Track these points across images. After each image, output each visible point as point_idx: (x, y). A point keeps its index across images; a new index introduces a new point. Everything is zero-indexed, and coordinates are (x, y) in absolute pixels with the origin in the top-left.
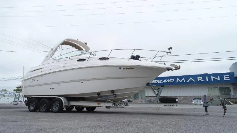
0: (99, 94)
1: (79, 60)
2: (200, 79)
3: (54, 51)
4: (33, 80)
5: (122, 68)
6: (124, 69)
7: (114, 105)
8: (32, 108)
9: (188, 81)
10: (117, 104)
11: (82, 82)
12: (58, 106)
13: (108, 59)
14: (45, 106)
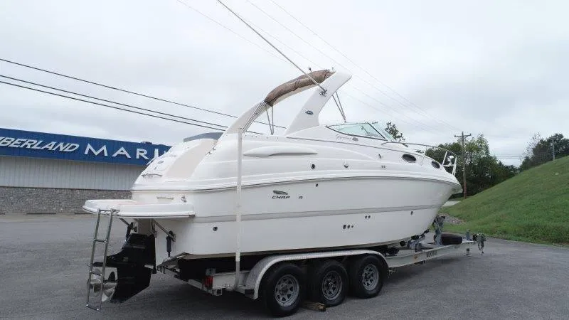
2: (142, 155)
4: (282, 195)
9: (115, 155)
11: (412, 213)
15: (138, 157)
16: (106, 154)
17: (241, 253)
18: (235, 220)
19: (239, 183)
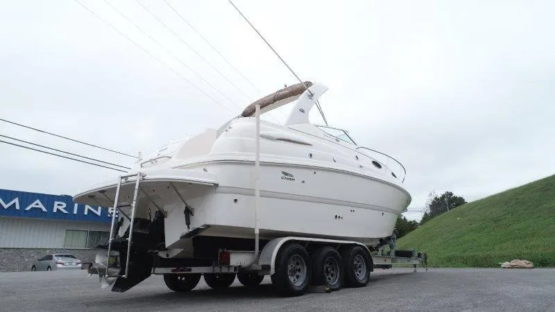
2: (60, 208)
4: (289, 176)
9: (28, 209)
11: (383, 214)
15: (55, 211)
16: (18, 207)
17: (260, 230)
18: (254, 195)
19: (258, 156)
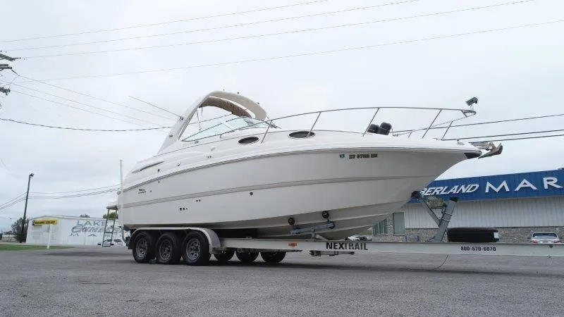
0: (291, 220)
1: (243, 141)
2: (552, 184)
3: (185, 121)
4: (142, 191)
5: (347, 156)
6: (352, 157)
7: (331, 248)
8: (141, 255)
9: (518, 189)
10: (339, 246)
11: (251, 194)
12: (197, 250)
13: (312, 134)
14: (169, 251)
15: (546, 187)
16: (507, 189)
